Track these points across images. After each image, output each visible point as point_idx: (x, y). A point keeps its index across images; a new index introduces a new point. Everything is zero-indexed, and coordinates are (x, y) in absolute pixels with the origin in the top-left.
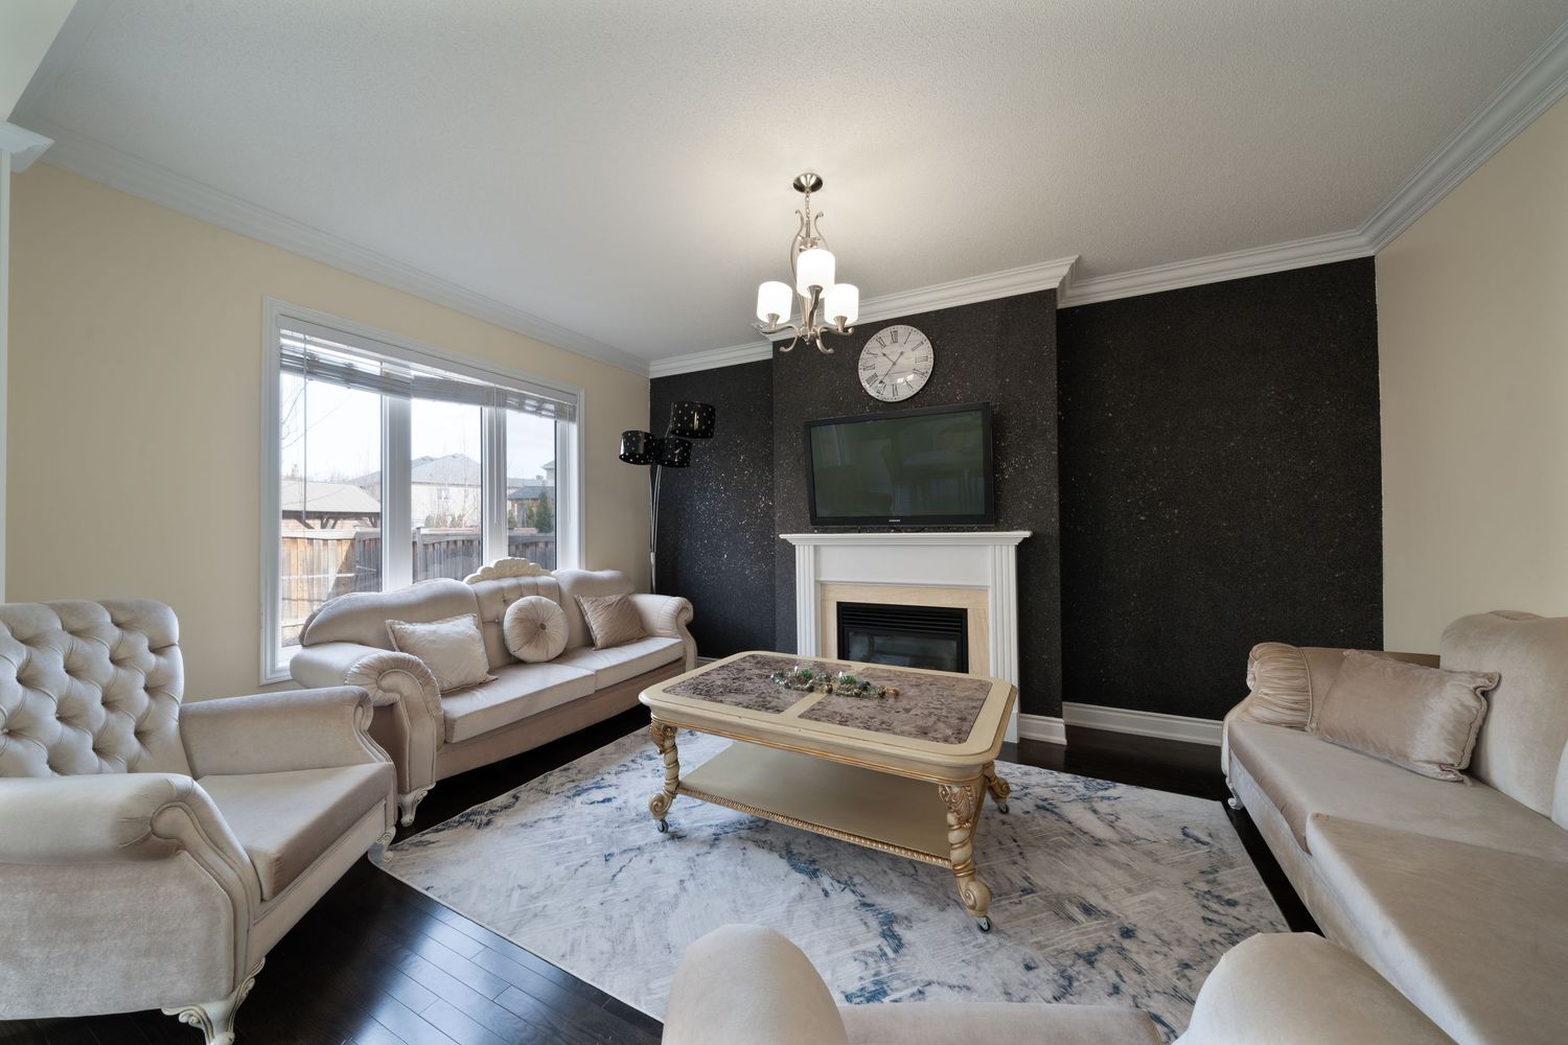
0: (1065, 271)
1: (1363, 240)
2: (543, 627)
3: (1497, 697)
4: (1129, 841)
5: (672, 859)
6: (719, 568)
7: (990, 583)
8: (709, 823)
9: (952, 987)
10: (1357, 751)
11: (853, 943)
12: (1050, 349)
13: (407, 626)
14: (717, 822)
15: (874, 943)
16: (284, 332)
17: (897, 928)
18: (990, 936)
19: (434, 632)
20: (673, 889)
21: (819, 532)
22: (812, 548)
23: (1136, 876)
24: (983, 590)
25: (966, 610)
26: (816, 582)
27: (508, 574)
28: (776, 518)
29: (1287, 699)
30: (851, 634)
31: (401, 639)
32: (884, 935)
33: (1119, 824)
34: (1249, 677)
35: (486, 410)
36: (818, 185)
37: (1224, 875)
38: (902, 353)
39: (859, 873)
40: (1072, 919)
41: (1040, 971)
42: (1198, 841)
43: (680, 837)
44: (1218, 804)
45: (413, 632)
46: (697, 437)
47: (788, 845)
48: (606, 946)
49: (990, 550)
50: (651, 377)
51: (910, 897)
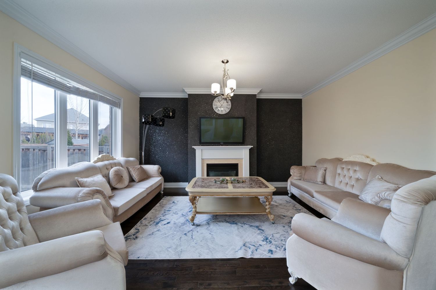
0: (259, 91)
1: (301, 96)
2: (122, 177)
3: (327, 171)
4: (281, 205)
5: (202, 230)
6: (165, 156)
7: (244, 157)
8: (203, 221)
9: (276, 233)
10: (309, 182)
11: (255, 233)
12: (255, 106)
13: (82, 179)
14: (205, 220)
15: (259, 231)
16: (22, 60)
17: (260, 228)
18: (275, 224)
19: (93, 181)
20: (210, 236)
21: (201, 146)
22: (200, 150)
23: (286, 209)
24: (242, 159)
25: (238, 164)
26: (201, 159)
27: (105, 160)
28: (189, 142)
29: (299, 175)
30: (210, 172)
31: (82, 184)
32: (259, 230)
33: (277, 202)
34: (291, 172)
35: (92, 101)
36: (227, 62)
37: (296, 206)
38: (224, 103)
39: (244, 221)
40: (283, 218)
41: (286, 227)
42: (289, 202)
43: (199, 225)
44: (287, 196)
45: (86, 181)
46: (171, 118)
47: (225, 220)
48: (208, 251)
49: (244, 150)
50: (140, 97)
51: (257, 222)
